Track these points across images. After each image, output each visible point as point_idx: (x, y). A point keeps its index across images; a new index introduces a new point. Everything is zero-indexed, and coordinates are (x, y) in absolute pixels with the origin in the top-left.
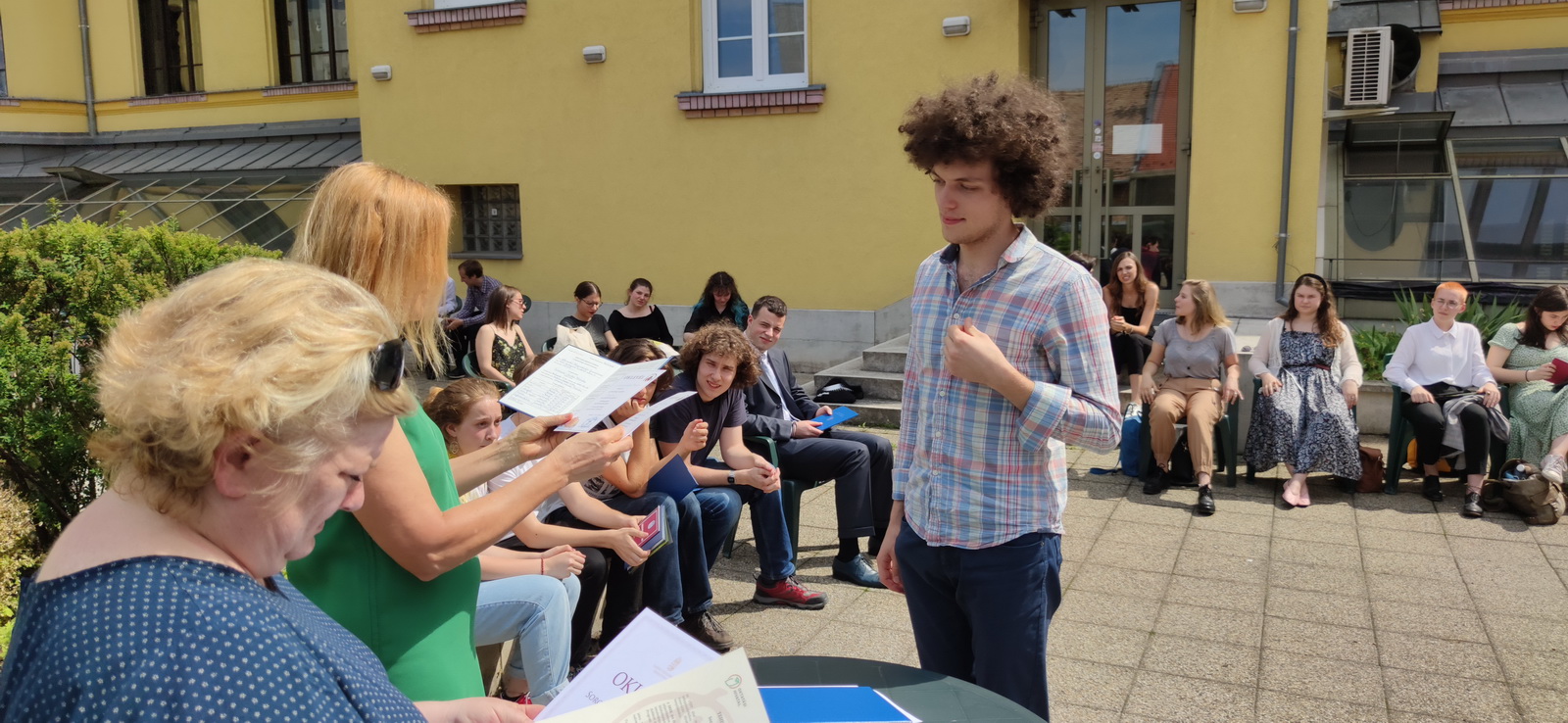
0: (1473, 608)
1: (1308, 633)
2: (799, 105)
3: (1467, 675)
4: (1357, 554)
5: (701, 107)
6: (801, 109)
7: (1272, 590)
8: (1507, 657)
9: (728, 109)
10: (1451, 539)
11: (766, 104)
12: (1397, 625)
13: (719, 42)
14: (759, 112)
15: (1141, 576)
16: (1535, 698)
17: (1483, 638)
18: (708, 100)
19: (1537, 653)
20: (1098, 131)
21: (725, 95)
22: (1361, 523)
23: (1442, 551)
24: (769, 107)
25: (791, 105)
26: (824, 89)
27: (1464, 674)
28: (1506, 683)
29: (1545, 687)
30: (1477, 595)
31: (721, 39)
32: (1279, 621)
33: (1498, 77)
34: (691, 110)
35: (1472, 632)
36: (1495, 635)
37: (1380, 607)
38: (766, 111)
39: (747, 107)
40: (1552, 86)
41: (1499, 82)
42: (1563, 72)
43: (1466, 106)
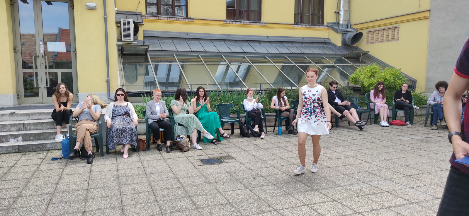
0: (176, 178)
1: (135, 197)
3: (179, 197)
4: (143, 169)
7: (121, 186)
8: (187, 189)
10: (166, 160)
12: (158, 188)
15: (77, 193)
16: (197, 199)
17: (180, 186)
19: (193, 187)
20: (41, 43)
22: (142, 160)
23: (164, 164)
27: (178, 197)
28: (189, 197)
29: (198, 195)
30: (176, 174)
32: (125, 196)
33: (158, 37)
35: (178, 185)
36: (183, 184)
37: (153, 183)
40: (170, 41)
41: (158, 39)
42: (172, 38)
43: (151, 45)
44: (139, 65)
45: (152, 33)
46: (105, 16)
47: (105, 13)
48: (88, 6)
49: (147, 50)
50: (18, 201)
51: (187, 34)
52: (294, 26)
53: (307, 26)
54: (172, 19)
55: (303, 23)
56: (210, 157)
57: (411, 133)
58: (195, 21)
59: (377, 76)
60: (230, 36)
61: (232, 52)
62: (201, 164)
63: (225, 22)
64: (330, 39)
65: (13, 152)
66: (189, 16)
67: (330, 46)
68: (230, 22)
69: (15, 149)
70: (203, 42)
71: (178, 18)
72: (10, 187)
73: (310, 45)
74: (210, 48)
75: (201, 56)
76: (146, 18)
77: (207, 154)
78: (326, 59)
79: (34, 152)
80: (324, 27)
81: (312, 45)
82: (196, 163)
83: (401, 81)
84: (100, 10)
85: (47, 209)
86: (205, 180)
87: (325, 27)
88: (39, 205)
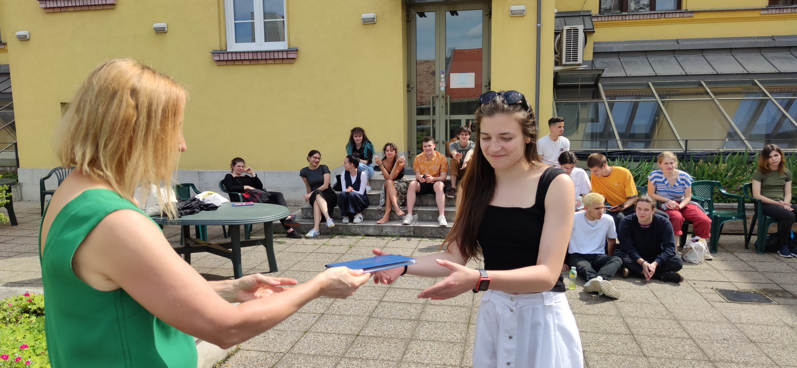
0: (673, 318)
1: (601, 339)
2: (283, 59)
3: (689, 358)
5: (226, 59)
6: (284, 61)
8: (702, 345)
9: (242, 60)
11: (265, 58)
12: (642, 332)
13: (235, 23)
14: (260, 62)
17: (686, 336)
18: (230, 55)
19: (715, 342)
20: (442, 76)
21: (240, 53)
24: (266, 59)
25: (279, 59)
26: (297, 51)
27: (687, 358)
28: (710, 361)
29: (728, 361)
30: (671, 310)
31: (236, 22)
33: (618, 53)
34: (220, 60)
35: (680, 333)
36: (690, 332)
37: (629, 321)
38: (264, 62)
39: (253, 60)
40: (642, 58)
41: (619, 56)
42: (646, 52)
43: (606, 67)
44: (582, 104)
45: (608, 46)
46: (539, 25)
47: (539, 20)
48: (513, 12)
49: (598, 78)
50: (427, 310)
51: (678, 43)
54: (649, 17)
56: (740, 288)
58: (696, 16)
60: (774, 40)
61: (780, 73)
62: (722, 300)
63: (766, 12)
65: (407, 235)
66: (684, 8)
68: (778, 11)
69: (410, 231)
70: (710, 57)
71: (661, 13)
72: (413, 287)
74: (728, 66)
75: (707, 83)
76: (600, 19)
77: (731, 280)
79: (433, 239)
82: (710, 296)
84: (531, 16)
85: (468, 332)
86: (737, 333)
88: (456, 323)
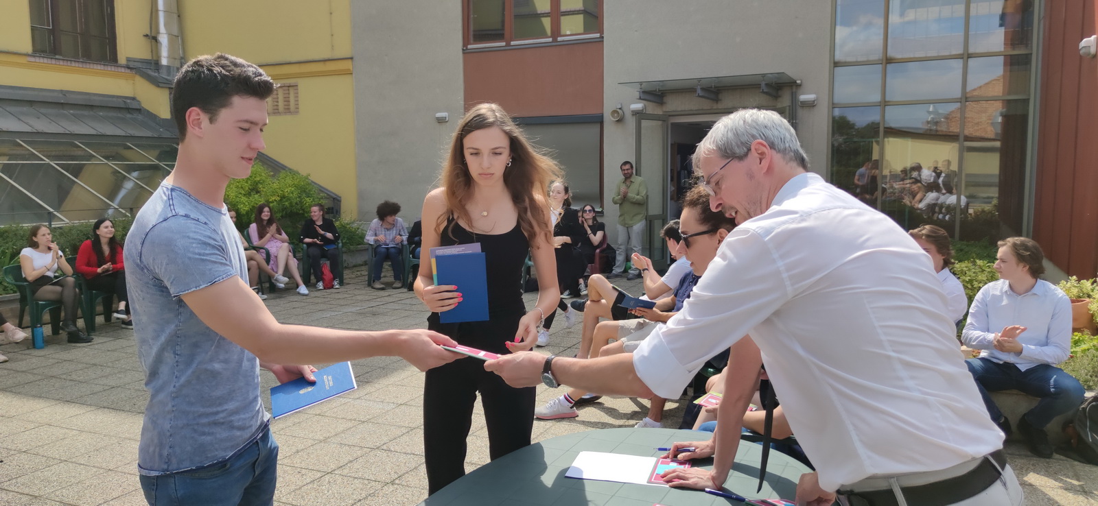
52: (32, 59)
53: (73, 64)
55: (60, 54)
57: (342, 302)
59: (264, 190)
64: (138, 98)
67: (140, 117)
73: (86, 113)
78: (132, 149)
80: (120, 69)
81: (91, 113)
83: (313, 199)
87: (123, 70)
